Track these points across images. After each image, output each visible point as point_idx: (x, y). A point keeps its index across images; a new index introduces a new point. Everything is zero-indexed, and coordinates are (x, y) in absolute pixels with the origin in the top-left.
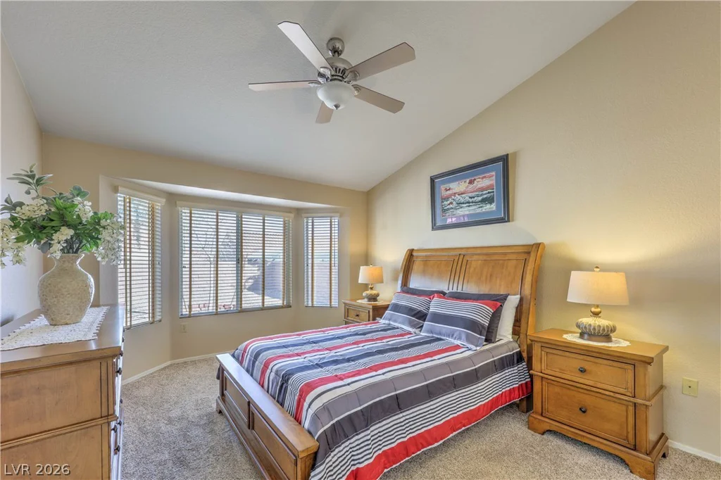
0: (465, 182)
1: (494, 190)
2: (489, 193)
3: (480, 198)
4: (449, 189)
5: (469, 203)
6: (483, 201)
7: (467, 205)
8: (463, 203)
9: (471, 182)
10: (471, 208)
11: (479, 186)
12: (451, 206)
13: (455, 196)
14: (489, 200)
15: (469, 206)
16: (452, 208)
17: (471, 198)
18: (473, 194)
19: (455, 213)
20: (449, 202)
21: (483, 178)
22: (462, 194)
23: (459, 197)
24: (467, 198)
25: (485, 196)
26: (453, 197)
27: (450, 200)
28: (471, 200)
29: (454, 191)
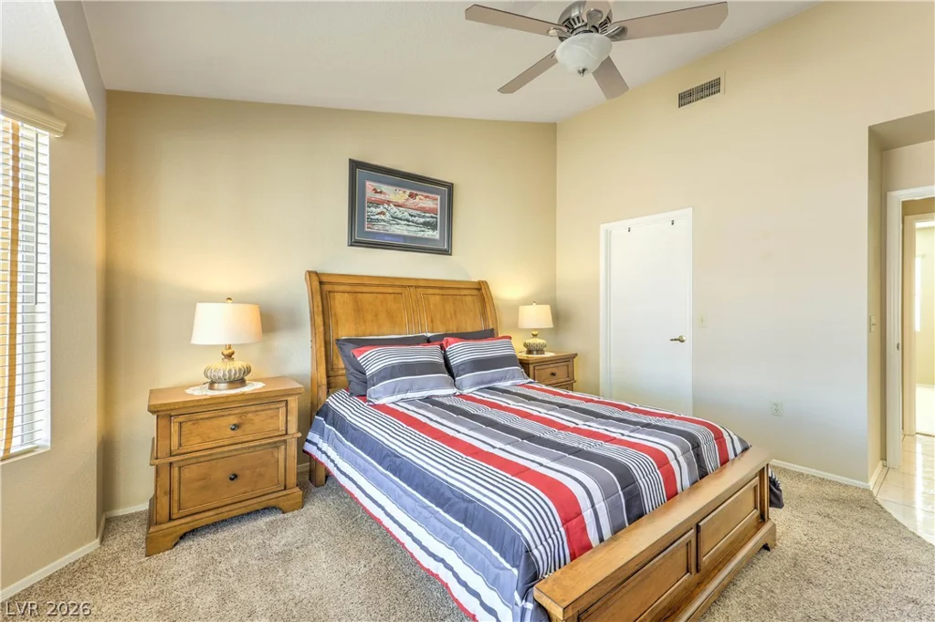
0: (404, 192)
1: (438, 216)
2: (432, 217)
3: (422, 220)
4: (381, 192)
5: (408, 221)
6: (426, 224)
7: (406, 222)
8: (401, 219)
9: (411, 196)
10: (409, 228)
11: (421, 205)
12: (383, 217)
13: (389, 205)
14: (433, 226)
15: (408, 225)
16: (384, 221)
17: (412, 216)
18: (414, 212)
19: (388, 228)
20: (379, 210)
21: (426, 197)
22: (399, 206)
23: (395, 209)
24: (406, 214)
25: (428, 220)
26: (386, 206)
27: (381, 209)
28: (411, 219)
29: (388, 198)
